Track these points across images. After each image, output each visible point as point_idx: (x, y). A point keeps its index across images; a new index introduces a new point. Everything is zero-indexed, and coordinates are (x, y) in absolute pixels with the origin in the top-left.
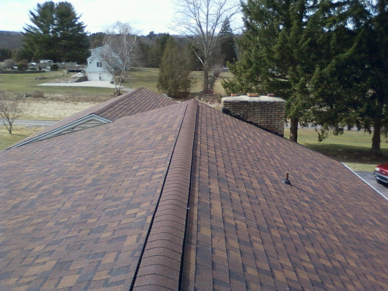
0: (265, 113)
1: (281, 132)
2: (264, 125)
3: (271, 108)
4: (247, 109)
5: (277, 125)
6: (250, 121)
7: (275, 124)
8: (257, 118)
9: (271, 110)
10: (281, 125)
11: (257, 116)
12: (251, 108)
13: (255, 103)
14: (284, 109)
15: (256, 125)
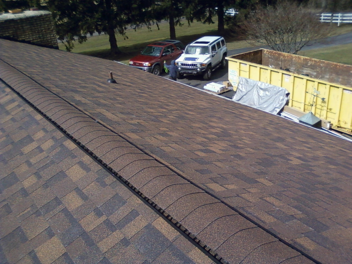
0: (35, 29)
1: (55, 45)
2: (38, 42)
3: (39, 22)
4: (15, 28)
5: (49, 38)
6: (22, 40)
7: (47, 37)
8: (28, 35)
9: (39, 25)
10: (54, 38)
11: (27, 33)
12: (20, 26)
13: (21, 20)
14: (52, 21)
15: (29, 42)
